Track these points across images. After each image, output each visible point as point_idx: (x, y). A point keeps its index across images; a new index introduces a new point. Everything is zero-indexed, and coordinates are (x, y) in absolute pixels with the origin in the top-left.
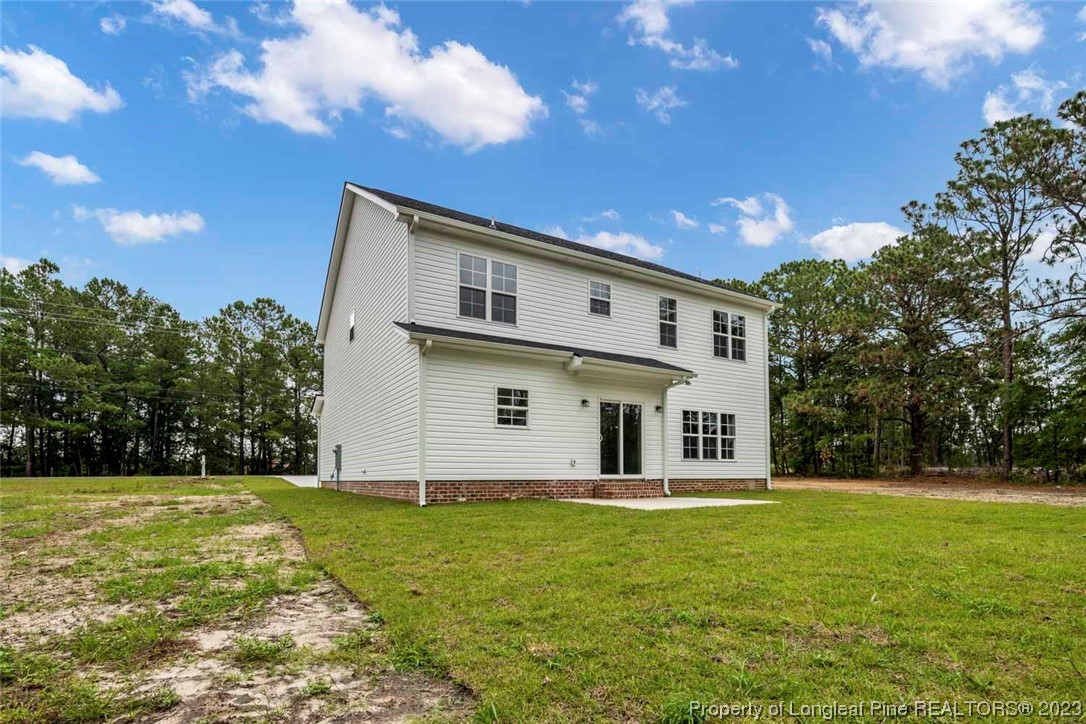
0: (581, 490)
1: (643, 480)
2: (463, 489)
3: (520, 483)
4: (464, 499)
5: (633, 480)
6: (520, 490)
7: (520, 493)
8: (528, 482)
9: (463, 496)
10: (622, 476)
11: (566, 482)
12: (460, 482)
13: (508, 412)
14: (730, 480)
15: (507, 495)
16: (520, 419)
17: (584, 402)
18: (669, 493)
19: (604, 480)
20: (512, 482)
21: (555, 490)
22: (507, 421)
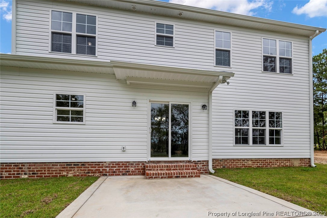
0: (132, 169)
1: (189, 162)
2: (25, 168)
3: (76, 164)
4: (26, 176)
5: (181, 162)
6: (76, 169)
7: (77, 171)
8: (83, 164)
9: (25, 174)
10: (170, 158)
11: (118, 163)
12: (23, 164)
13: (67, 112)
14: (277, 160)
15: (65, 173)
16: (78, 117)
17: (134, 103)
18: (213, 171)
19: (153, 162)
20: (69, 164)
21: (108, 169)
22: (67, 119)
